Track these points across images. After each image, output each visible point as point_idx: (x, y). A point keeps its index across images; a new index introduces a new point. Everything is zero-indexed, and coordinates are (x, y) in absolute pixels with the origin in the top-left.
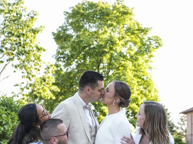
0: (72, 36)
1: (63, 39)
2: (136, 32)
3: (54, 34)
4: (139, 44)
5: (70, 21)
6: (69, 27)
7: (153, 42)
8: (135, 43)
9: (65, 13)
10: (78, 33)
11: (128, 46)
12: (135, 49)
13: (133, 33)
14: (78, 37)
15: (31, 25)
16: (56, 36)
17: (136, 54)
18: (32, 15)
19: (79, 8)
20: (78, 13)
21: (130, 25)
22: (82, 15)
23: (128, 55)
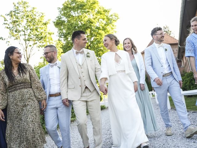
0: (65, 21)
1: (60, 25)
2: (103, 13)
3: (54, 23)
4: (106, 19)
5: (62, 12)
6: (62, 17)
7: (114, 17)
8: (103, 19)
9: (58, 9)
10: (69, 19)
11: (100, 21)
12: (104, 22)
13: (101, 14)
14: (69, 21)
15: (42, 21)
16: (55, 23)
17: (105, 25)
18: (42, 15)
19: (68, 4)
20: (67, 7)
21: (98, 10)
22: (70, 8)
23: (101, 27)
